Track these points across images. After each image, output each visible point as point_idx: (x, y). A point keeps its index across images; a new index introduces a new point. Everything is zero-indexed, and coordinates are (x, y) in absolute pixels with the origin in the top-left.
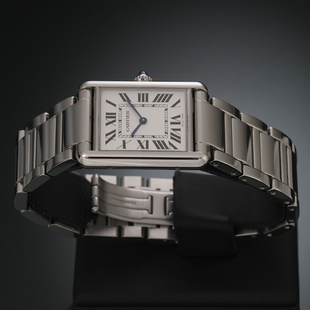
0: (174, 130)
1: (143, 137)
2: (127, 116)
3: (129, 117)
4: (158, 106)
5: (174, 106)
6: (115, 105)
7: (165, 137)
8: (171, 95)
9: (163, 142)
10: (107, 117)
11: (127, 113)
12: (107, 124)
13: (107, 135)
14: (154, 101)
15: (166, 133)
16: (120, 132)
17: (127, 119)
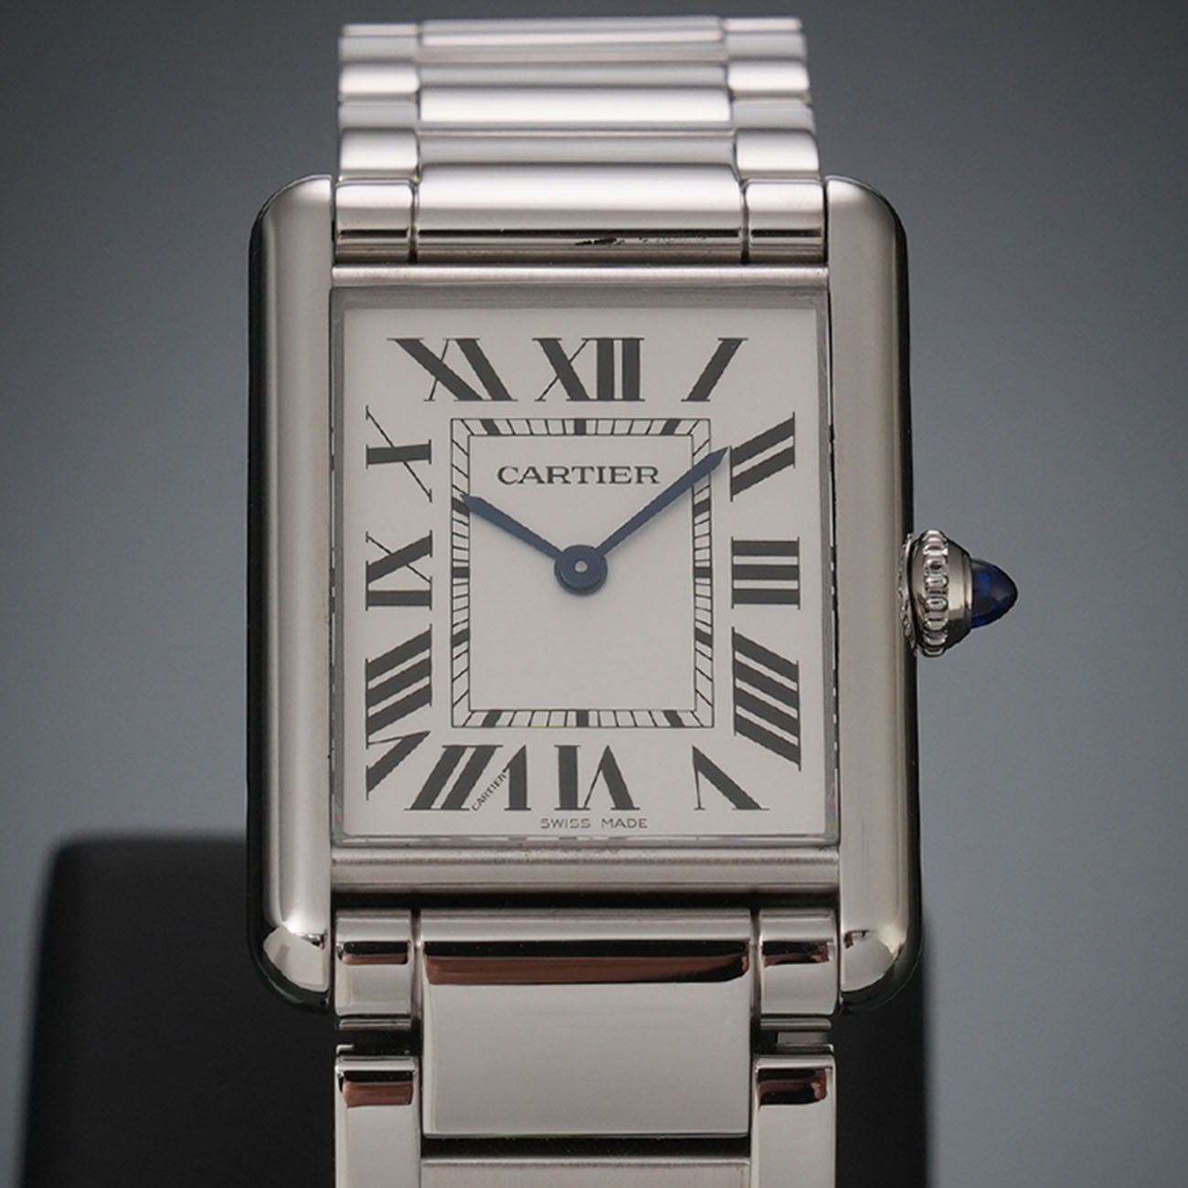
0: (518, 767)
1: (460, 572)
2: (617, 471)
3: (613, 481)
4: (704, 664)
5: (702, 764)
6: (701, 391)
7: (461, 713)
8: (793, 753)
9: (424, 697)
10: (605, 346)
11: (639, 469)
12: (552, 348)
13: (470, 348)
14: (740, 643)
15: (492, 718)
16: (491, 427)
17: (597, 471)
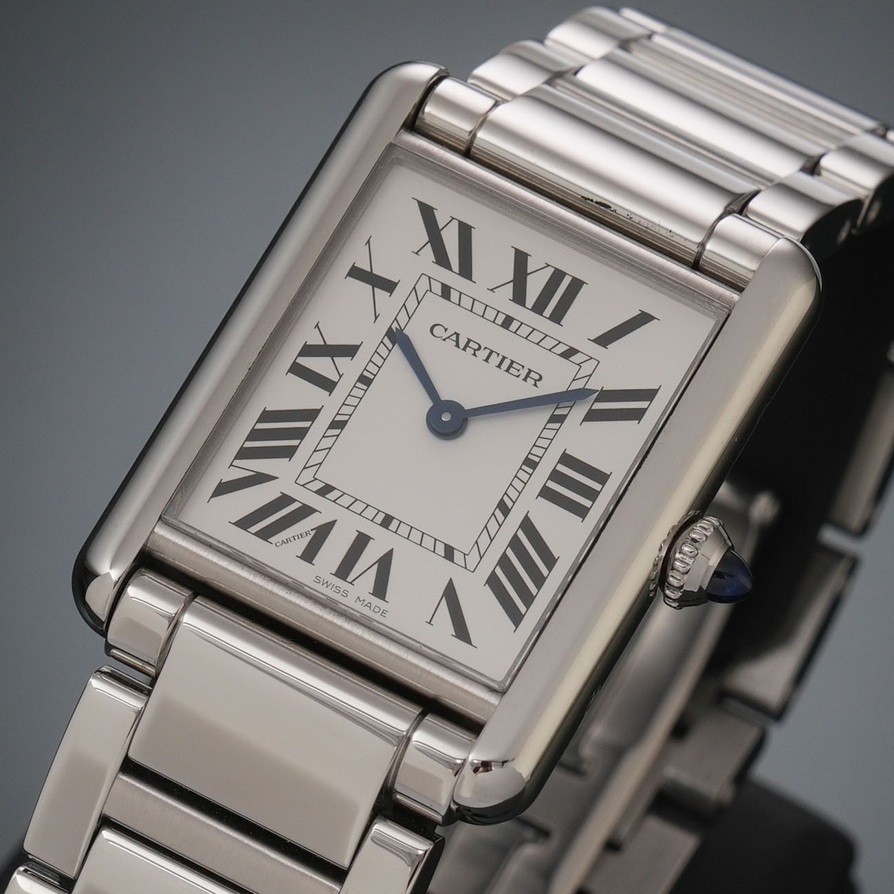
0: (323, 532)
1: (365, 380)
2: (514, 365)
3: (507, 370)
4: (493, 526)
5: (450, 594)
6: (605, 340)
7: (307, 476)
8: (516, 618)
9: (289, 452)
10: (558, 275)
11: (530, 371)
12: (521, 259)
13: (465, 232)
14: (527, 525)
15: (325, 490)
16: (446, 292)
17: (500, 357)
